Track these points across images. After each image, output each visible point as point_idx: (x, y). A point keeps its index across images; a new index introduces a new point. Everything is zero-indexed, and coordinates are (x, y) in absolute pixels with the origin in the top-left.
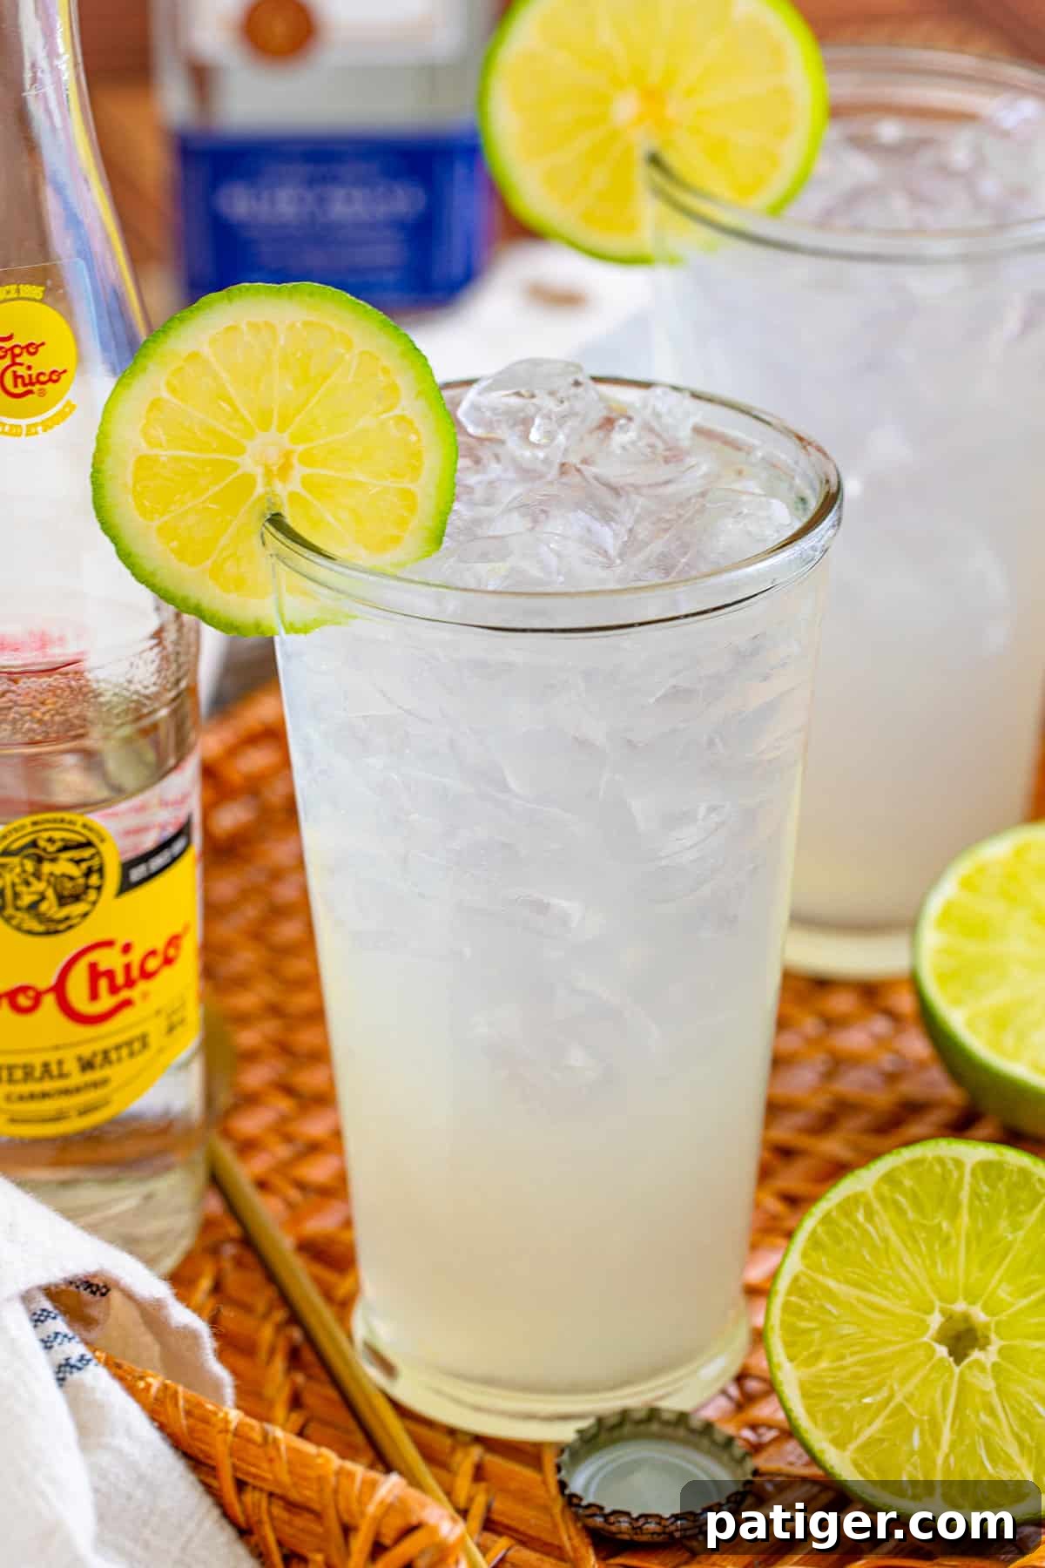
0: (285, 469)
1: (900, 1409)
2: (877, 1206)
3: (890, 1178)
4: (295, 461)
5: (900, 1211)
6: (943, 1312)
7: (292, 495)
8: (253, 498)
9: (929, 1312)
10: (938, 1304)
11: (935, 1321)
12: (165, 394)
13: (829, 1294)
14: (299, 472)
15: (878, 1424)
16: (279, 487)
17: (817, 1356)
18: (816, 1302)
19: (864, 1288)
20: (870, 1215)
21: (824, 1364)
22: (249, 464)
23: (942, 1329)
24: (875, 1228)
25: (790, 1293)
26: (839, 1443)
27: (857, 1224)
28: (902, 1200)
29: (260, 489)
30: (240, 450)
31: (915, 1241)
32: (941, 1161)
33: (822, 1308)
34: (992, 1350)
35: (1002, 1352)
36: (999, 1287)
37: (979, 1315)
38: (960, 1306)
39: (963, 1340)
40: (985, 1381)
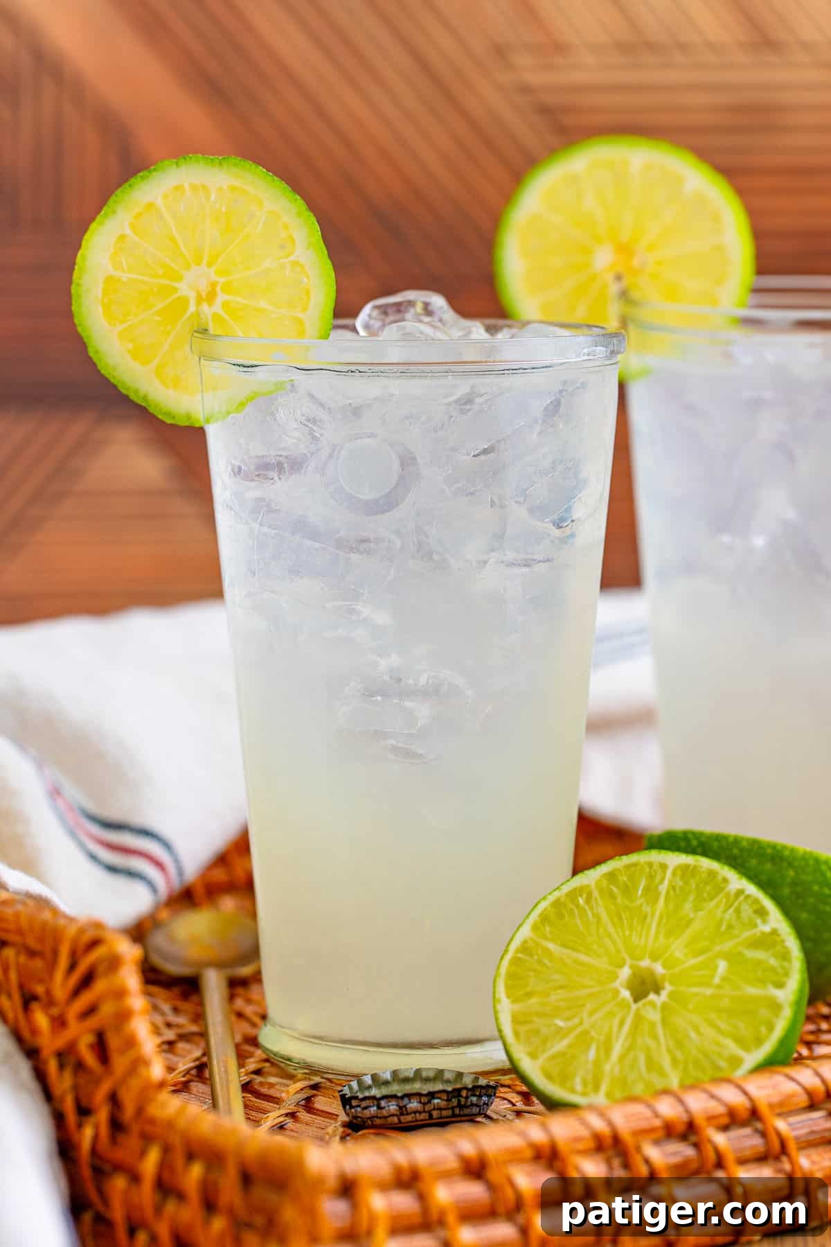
0: (211, 297)
1: (586, 1033)
2: (596, 894)
3: (611, 876)
4: (218, 289)
5: (612, 897)
6: (632, 967)
7: (215, 315)
8: (186, 317)
9: (621, 966)
10: (628, 961)
11: (625, 972)
12: (128, 231)
13: (546, 950)
14: (221, 298)
15: (566, 1042)
16: (205, 307)
17: (529, 995)
18: (536, 957)
19: (573, 949)
20: (588, 901)
21: (534, 1000)
22: (185, 289)
23: (628, 979)
24: (591, 909)
25: (517, 951)
26: (533, 1056)
27: (577, 906)
28: (616, 890)
29: (192, 308)
30: (180, 278)
31: (620, 918)
32: (650, 865)
33: (539, 962)
34: (664, 994)
35: (671, 995)
36: (677, 949)
37: (659, 969)
38: (645, 963)
39: (643, 987)
40: (654, 1016)
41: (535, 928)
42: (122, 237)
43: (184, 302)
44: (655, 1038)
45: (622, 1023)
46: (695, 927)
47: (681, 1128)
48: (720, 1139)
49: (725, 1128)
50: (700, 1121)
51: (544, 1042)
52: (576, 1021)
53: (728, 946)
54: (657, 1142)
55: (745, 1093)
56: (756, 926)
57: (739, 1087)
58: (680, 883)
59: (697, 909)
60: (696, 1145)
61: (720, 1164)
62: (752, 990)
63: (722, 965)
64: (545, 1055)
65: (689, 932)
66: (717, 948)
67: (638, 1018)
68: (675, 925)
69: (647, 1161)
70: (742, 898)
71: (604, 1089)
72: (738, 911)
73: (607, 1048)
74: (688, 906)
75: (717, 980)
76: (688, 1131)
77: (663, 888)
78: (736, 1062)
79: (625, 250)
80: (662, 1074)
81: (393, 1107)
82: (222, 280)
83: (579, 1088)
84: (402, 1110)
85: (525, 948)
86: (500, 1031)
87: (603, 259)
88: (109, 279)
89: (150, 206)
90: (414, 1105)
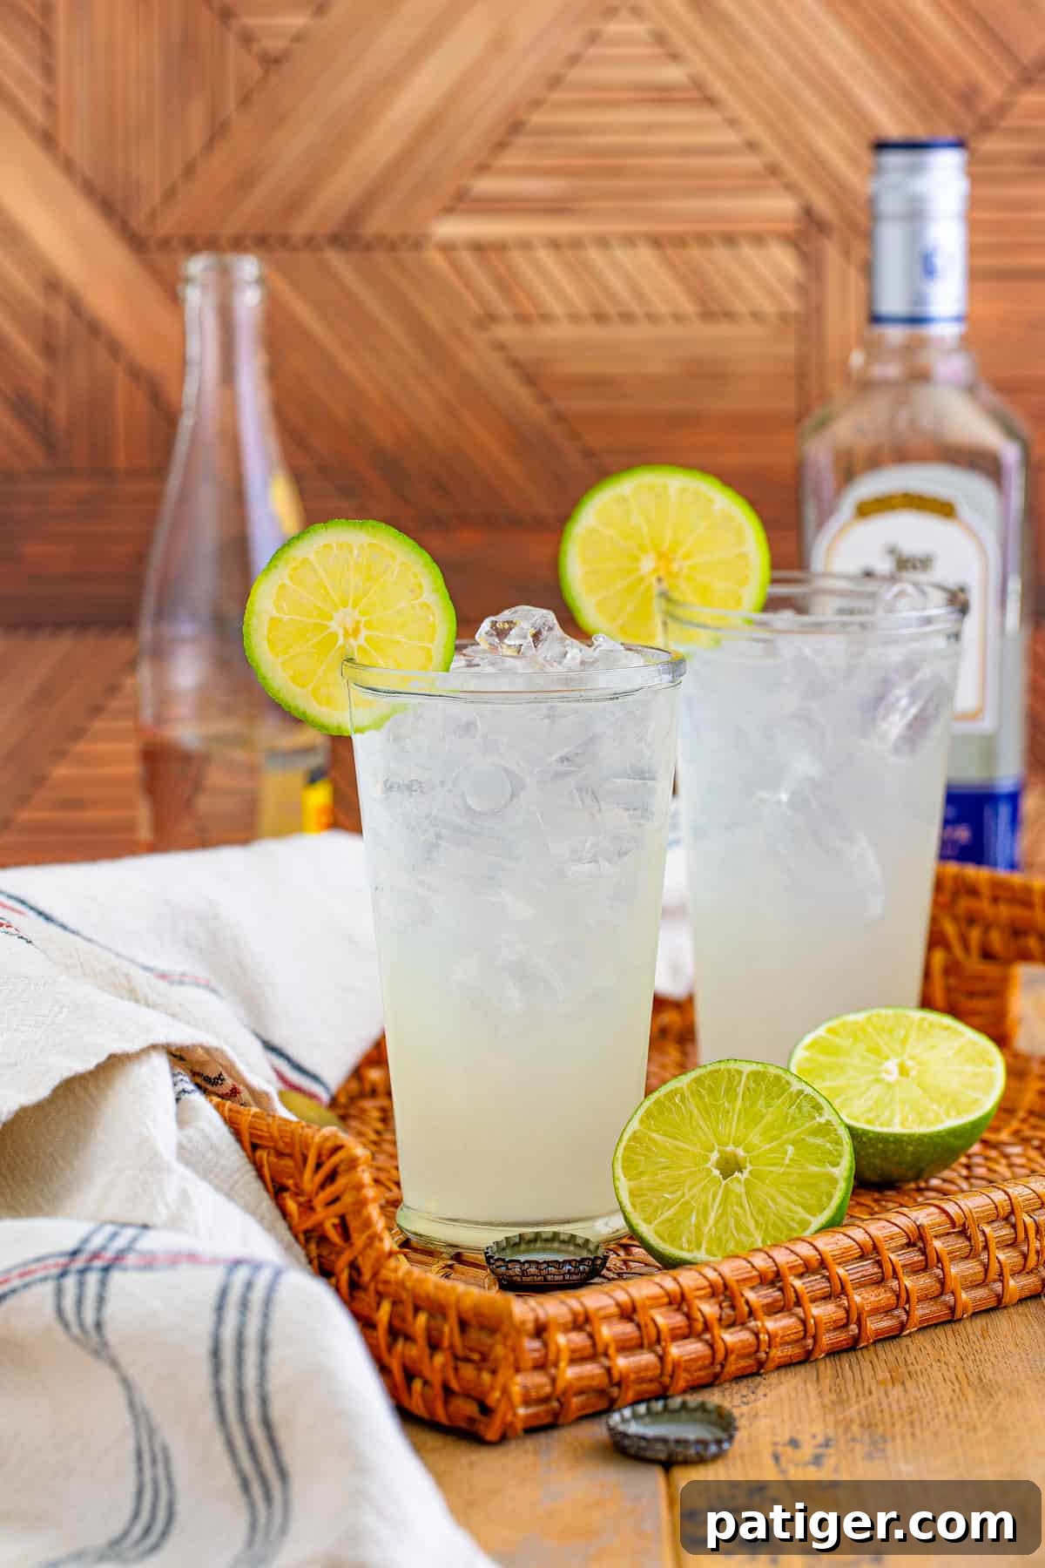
0: (356, 631)
1: (687, 1203)
2: (688, 1094)
3: (698, 1082)
4: (361, 625)
5: (702, 1097)
6: (719, 1151)
7: (360, 647)
8: (337, 647)
9: (711, 1151)
10: (717, 1147)
11: (715, 1156)
12: (288, 582)
13: (651, 1139)
14: (364, 633)
15: (672, 1211)
16: (352, 641)
17: (642, 1174)
18: (644, 1145)
19: (676, 1139)
20: (682, 1100)
21: (645, 1178)
22: (334, 625)
23: (718, 1161)
24: (686, 1107)
25: (630, 1140)
26: (648, 1221)
27: (675, 1104)
28: (704, 1092)
29: (341, 642)
30: (331, 618)
31: (708, 1112)
32: (729, 1071)
33: (648, 1149)
34: (746, 1174)
35: (751, 1173)
36: (754, 1137)
37: (741, 1152)
38: (730, 1148)
39: (730, 1167)
40: (739, 1189)
41: (642, 1122)
42: (283, 586)
43: (334, 636)
44: (742, 1206)
45: (714, 1197)
46: (769, 1118)
47: (771, 1276)
48: (798, 1283)
49: (801, 1276)
50: (785, 1270)
51: (656, 1210)
52: (679, 1193)
53: (793, 1134)
54: (753, 1288)
55: (816, 1249)
56: (815, 1118)
57: (810, 1243)
58: (753, 1085)
59: (768, 1106)
60: (781, 1289)
61: (799, 1303)
62: (815, 1169)
63: (790, 1149)
64: (656, 1222)
65: (763, 1123)
66: (785, 1136)
67: (727, 1191)
68: (753, 1119)
69: (747, 1302)
70: (802, 1097)
71: (704, 1246)
72: (799, 1107)
73: (705, 1213)
74: (761, 1103)
75: (787, 1162)
76: (774, 1279)
77: (741, 1089)
78: (805, 1225)
79: (663, 557)
80: (748, 1233)
81: (517, 1270)
82: (364, 619)
83: (685, 1246)
84: (524, 1273)
85: (635, 1137)
86: (620, 1203)
87: (647, 564)
88: (274, 621)
89: (305, 561)
90: (533, 1270)
